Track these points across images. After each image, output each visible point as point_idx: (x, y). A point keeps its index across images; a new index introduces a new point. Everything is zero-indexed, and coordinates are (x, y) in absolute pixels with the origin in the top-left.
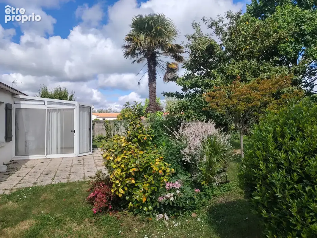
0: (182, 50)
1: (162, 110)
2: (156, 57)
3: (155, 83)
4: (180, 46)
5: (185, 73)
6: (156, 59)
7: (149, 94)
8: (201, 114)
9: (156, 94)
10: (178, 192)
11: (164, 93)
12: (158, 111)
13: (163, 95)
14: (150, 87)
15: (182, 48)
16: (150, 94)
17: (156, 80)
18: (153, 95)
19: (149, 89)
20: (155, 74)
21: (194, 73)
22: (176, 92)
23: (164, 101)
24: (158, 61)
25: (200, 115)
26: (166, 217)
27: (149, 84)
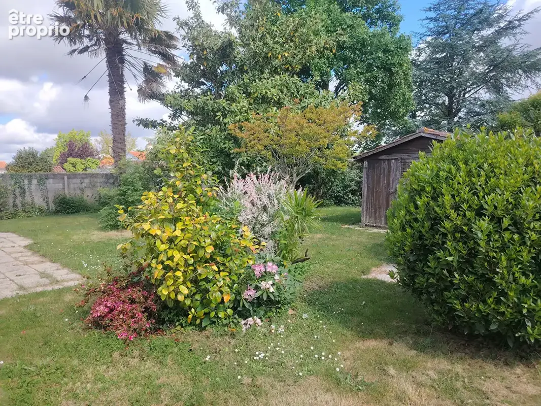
0: (174, 43)
1: (97, 157)
2: (122, 49)
3: (123, 98)
4: (171, 35)
5: (176, 87)
6: (123, 53)
7: (111, 119)
8: (214, 160)
9: (127, 122)
10: (277, 277)
11: (137, 120)
12: (89, 158)
13: (137, 125)
14: (112, 107)
15: (175, 40)
16: (113, 120)
17: (125, 93)
18: (120, 123)
19: (110, 110)
20: (123, 82)
21: (193, 88)
22: (161, 120)
23: (97, 140)
24: (127, 58)
25: (211, 161)
26: (259, 321)
27: (111, 102)
